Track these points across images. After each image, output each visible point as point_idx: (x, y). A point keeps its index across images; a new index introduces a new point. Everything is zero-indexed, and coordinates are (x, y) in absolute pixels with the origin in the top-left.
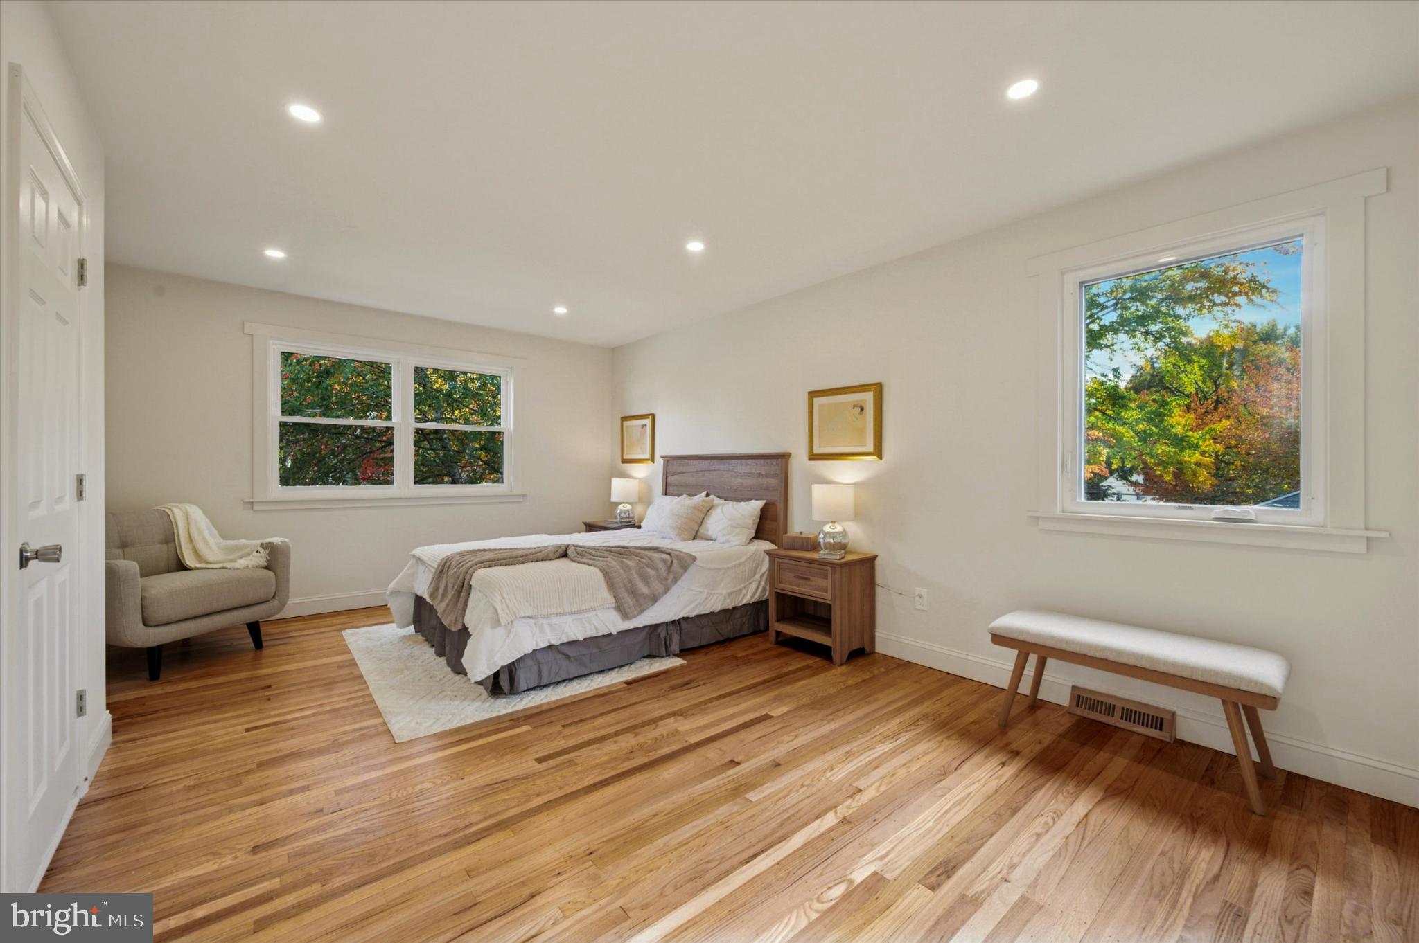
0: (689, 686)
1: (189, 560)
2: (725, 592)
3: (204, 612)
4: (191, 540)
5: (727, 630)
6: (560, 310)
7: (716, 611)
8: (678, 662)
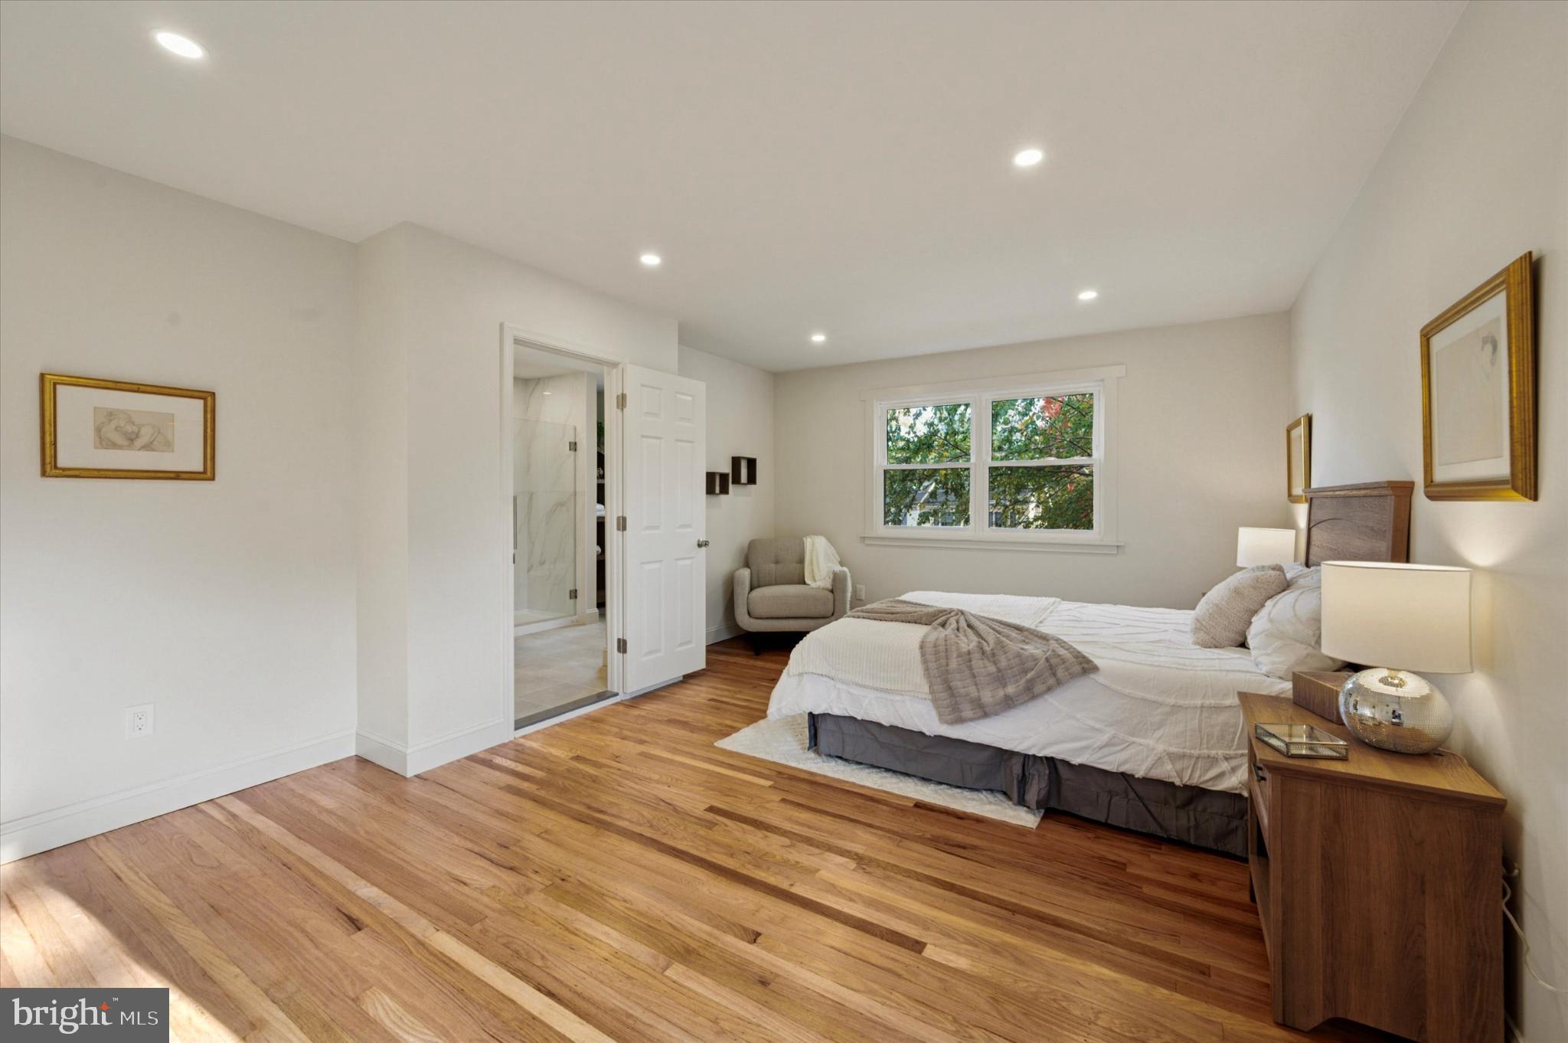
0: (961, 852)
1: (807, 581)
2: (1161, 748)
3: (785, 615)
4: (812, 564)
5: (1176, 822)
6: (1088, 295)
7: (1136, 776)
8: (1027, 819)
